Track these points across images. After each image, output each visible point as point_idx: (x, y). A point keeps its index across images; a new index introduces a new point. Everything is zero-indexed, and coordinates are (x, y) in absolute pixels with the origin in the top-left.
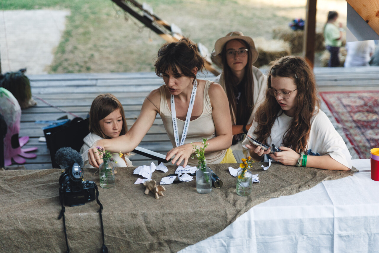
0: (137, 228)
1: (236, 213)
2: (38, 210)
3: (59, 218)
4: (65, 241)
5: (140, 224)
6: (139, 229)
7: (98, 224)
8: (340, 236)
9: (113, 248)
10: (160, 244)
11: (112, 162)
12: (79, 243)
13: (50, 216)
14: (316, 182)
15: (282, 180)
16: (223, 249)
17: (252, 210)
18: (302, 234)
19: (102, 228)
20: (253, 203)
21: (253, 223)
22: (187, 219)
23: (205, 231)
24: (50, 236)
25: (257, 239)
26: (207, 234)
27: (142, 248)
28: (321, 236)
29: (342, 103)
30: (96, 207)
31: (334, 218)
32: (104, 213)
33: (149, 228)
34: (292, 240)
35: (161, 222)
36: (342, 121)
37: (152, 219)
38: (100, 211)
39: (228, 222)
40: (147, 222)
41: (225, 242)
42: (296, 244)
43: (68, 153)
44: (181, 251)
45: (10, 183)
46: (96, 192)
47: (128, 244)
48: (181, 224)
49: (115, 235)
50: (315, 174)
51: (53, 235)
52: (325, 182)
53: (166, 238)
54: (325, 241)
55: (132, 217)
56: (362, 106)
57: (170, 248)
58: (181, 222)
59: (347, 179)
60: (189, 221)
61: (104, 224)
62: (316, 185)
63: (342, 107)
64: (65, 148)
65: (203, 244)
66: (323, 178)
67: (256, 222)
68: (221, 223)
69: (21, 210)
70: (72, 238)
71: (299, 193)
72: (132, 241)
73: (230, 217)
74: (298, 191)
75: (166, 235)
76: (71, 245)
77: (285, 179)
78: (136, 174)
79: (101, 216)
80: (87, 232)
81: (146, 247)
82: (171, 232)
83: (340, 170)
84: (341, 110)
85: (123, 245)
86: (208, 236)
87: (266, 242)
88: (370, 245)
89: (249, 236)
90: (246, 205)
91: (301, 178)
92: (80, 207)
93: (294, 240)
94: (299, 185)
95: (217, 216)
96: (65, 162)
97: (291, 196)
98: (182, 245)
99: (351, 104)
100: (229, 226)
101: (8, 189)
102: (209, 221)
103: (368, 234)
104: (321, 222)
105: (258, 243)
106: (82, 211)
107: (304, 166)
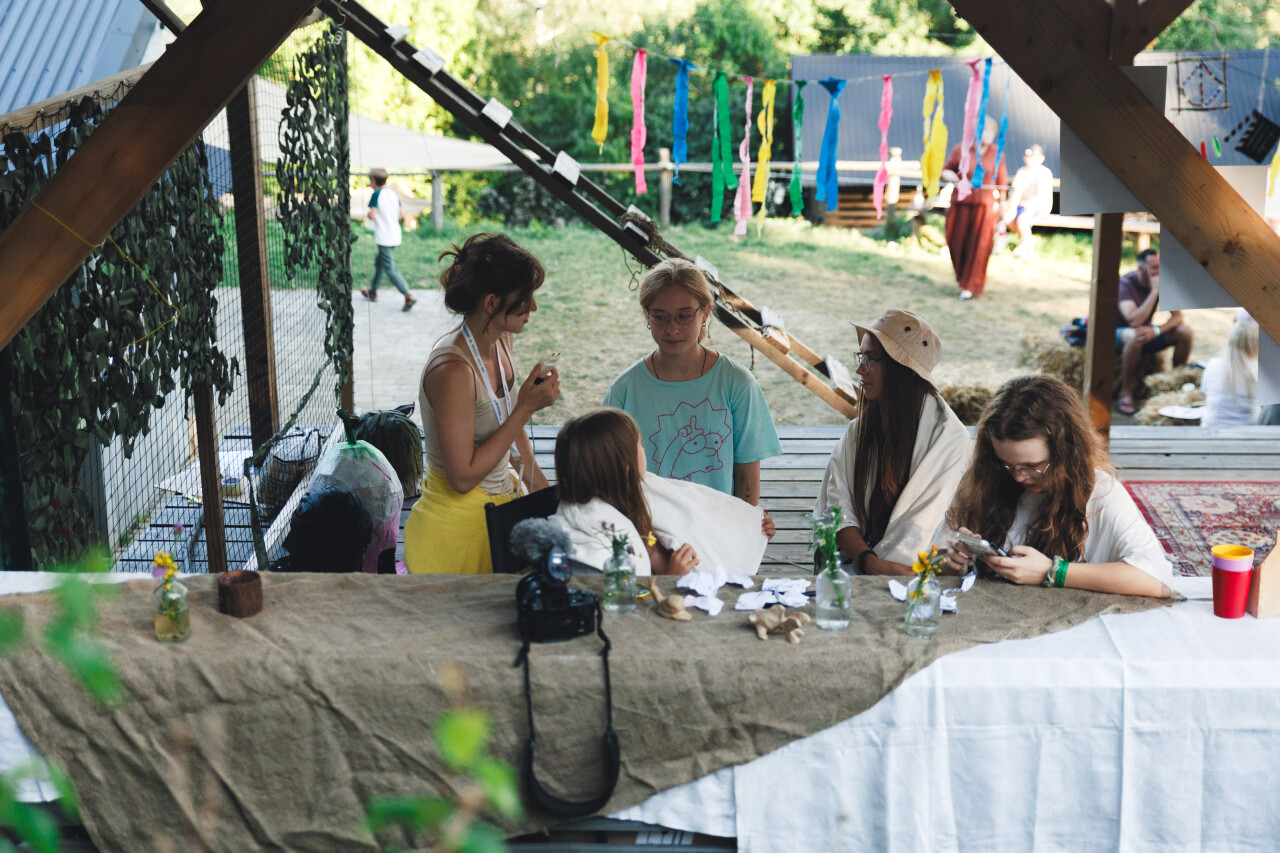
0: (683, 694)
1: (902, 669)
2: (471, 646)
3: (516, 664)
4: (526, 716)
5: (690, 685)
6: (687, 695)
7: (598, 681)
8: (1139, 733)
9: (629, 736)
10: (733, 733)
11: (631, 555)
12: (557, 722)
13: (497, 658)
14: (1085, 617)
15: (1009, 610)
16: (872, 751)
17: (938, 664)
18: (1052, 724)
19: (607, 690)
20: (940, 649)
21: (940, 694)
22: (794, 678)
23: (833, 707)
24: (495, 703)
25: (949, 730)
26: (838, 714)
27: (693, 740)
28: (1095, 732)
29: (1180, 506)
30: (597, 647)
31: (1123, 690)
32: (613, 656)
33: (709, 695)
34: (1027, 736)
35: (737, 683)
36: (1179, 547)
37: (717, 676)
38: (604, 652)
39: (883, 688)
40: (705, 681)
41: (877, 734)
42: (1037, 748)
43: (539, 528)
44: (779, 751)
45: (409, 597)
46: (596, 613)
47: (663, 728)
48: (780, 689)
49: (635, 707)
50: (1084, 601)
51: (503, 700)
52: (1108, 618)
53: (747, 718)
54: (1103, 744)
55: (674, 668)
56: (1230, 516)
57: (755, 743)
58: (780, 685)
59: (1159, 613)
60: (797, 683)
61: (613, 681)
62: (1085, 620)
63: (1182, 517)
64: (532, 520)
65: (829, 736)
66: (1100, 608)
67: (947, 692)
68: (869, 691)
69: (436, 645)
70: (541, 708)
71: (1046, 637)
72: (672, 723)
73: (889, 677)
74: (1044, 631)
75: (746, 713)
76: (538, 726)
77: (1017, 607)
78: (682, 588)
79: (606, 664)
80: (576, 698)
81: (702, 738)
82: (759, 705)
83: (1143, 596)
84: (1178, 521)
85: (651, 730)
86: (840, 719)
87: (970, 740)
88: (1206, 756)
89: (932, 723)
90: (926, 652)
91: (1052, 607)
92: (562, 644)
93: (1033, 737)
94: (1048, 619)
95: (861, 674)
96: (535, 545)
97: (1026, 641)
98: (781, 736)
99: (1203, 510)
100: (887, 698)
101: (405, 608)
102: (841, 685)
103: (1202, 730)
104: (1095, 696)
105: (952, 741)
106: (566, 652)
107: (1059, 584)
